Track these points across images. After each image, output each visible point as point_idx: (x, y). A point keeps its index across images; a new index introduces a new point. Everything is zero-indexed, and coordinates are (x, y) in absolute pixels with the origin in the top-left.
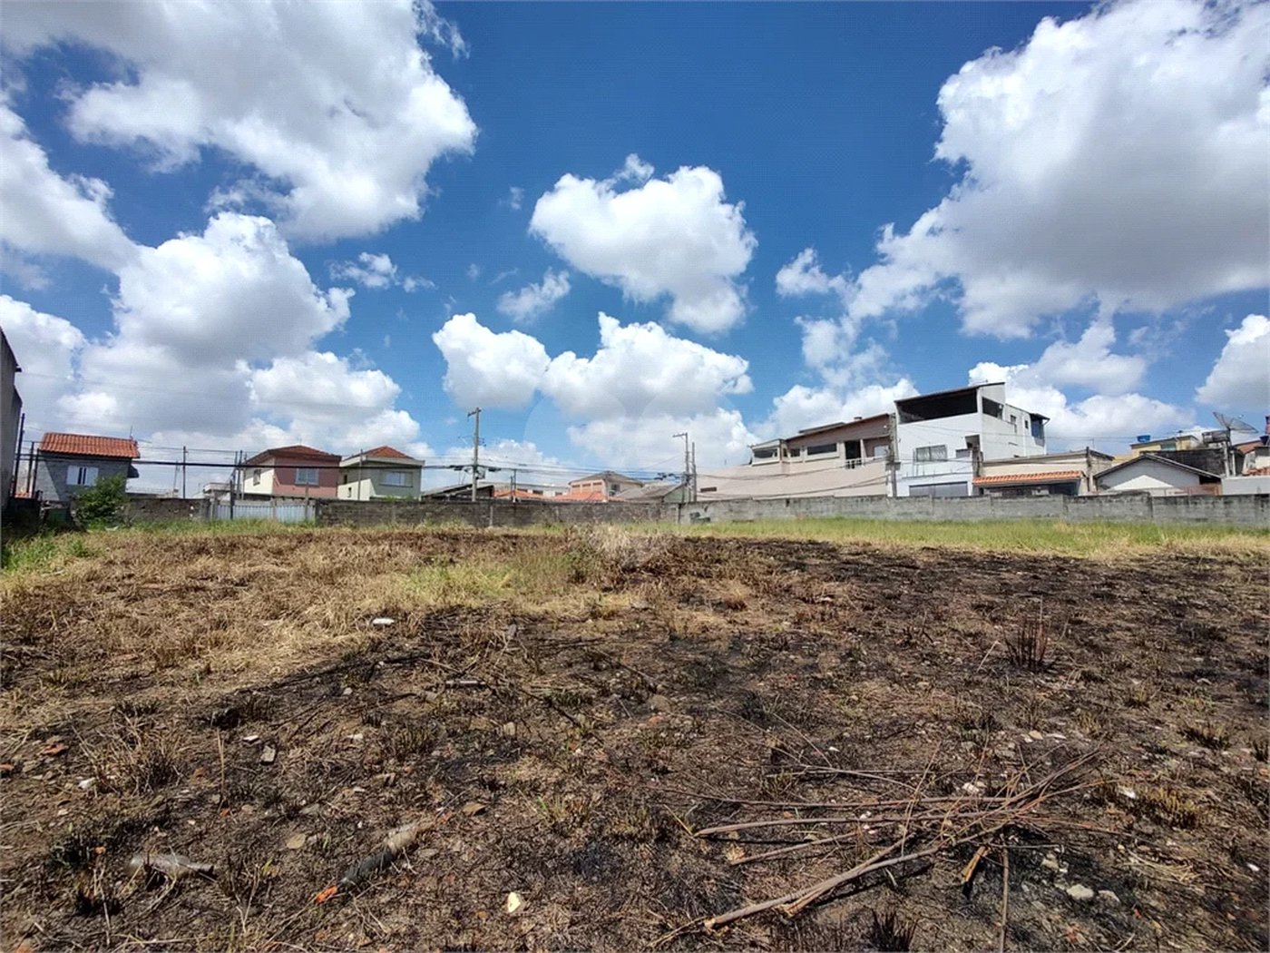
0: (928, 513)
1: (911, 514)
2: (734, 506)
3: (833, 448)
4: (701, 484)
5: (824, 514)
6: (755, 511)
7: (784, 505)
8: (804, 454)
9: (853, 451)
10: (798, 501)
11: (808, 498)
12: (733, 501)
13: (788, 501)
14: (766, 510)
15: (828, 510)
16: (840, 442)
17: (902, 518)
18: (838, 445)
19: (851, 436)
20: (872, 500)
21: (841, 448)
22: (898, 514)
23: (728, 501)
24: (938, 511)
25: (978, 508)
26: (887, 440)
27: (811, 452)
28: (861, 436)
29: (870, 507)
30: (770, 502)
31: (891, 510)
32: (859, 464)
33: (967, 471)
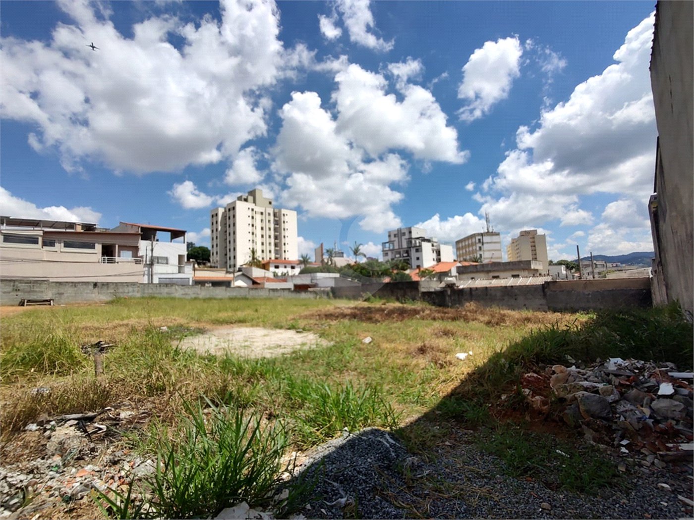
0: (198, 294)
1: (189, 294)
2: (21, 286)
3: (92, 247)
5: (130, 294)
6: (55, 291)
7: (91, 287)
9: (108, 252)
10: (107, 284)
11: (116, 283)
12: (21, 281)
13: (95, 285)
14: (69, 291)
15: (134, 291)
16: (99, 243)
17: (184, 296)
18: (96, 245)
19: (108, 241)
20: (167, 286)
21: (98, 248)
22: (183, 294)
23: (14, 281)
24: (203, 292)
25: (220, 292)
26: (135, 249)
27: (67, 245)
28: (117, 242)
29: (165, 290)
30: (74, 284)
31: (178, 292)
32: (111, 261)
33: (190, 273)
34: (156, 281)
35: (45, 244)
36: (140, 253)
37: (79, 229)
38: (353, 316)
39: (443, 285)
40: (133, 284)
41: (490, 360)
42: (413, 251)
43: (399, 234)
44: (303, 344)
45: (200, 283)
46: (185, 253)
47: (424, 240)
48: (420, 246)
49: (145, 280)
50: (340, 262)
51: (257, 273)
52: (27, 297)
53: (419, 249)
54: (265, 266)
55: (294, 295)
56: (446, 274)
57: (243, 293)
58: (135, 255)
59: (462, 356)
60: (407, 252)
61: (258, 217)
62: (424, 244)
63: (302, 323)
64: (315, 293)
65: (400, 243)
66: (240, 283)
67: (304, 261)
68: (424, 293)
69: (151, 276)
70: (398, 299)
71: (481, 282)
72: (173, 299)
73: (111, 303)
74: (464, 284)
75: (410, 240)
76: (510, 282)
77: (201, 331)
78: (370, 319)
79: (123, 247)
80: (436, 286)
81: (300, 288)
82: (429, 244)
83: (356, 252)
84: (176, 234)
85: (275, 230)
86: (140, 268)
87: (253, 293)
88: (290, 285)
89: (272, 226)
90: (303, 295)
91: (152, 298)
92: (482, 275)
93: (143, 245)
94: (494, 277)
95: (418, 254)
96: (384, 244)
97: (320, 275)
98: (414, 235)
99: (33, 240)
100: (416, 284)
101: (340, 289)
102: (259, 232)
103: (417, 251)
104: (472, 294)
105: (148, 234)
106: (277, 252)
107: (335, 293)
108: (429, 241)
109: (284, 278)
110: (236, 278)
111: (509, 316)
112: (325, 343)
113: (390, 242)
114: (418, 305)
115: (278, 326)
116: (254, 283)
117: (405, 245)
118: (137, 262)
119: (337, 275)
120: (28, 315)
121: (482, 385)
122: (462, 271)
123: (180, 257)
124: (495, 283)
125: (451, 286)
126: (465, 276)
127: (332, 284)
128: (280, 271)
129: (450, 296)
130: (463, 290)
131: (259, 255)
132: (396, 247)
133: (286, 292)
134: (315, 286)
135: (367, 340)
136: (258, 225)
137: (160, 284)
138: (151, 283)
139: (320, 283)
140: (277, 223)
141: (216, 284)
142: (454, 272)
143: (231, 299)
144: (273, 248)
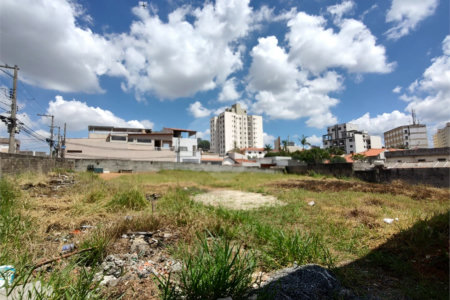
0: (203, 169)
1: (198, 169)
2: (120, 163)
3: (150, 141)
4: (68, 147)
5: (168, 168)
6: (133, 165)
8: (135, 142)
9: (157, 144)
10: (156, 163)
11: (162, 162)
12: (119, 160)
13: (152, 162)
14: (140, 166)
15: (170, 166)
16: (153, 140)
17: (196, 170)
19: (157, 138)
21: (153, 142)
23: (116, 160)
24: (206, 168)
25: (216, 168)
26: (170, 142)
27: (139, 141)
28: (162, 139)
29: (186, 166)
30: (142, 162)
31: (193, 168)
32: (159, 149)
33: (199, 156)
34: (181, 161)
35: (129, 140)
36: (174, 145)
37: (144, 132)
38: (301, 186)
39: (373, 166)
40: (169, 162)
41: (414, 226)
42: (347, 140)
43: (336, 129)
44: (267, 203)
45: (204, 162)
46: (196, 144)
47: (356, 132)
48: (353, 137)
49: (176, 160)
50: (292, 149)
51: (238, 156)
52: (122, 168)
53: (352, 139)
54: (242, 152)
55: (260, 171)
56: (376, 157)
57: (229, 169)
58: (171, 146)
59: (389, 220)
60: (342, 141)
61: (238, 121)
62: (356, 136)
63: (266, 189)
64: (275, 170)
65: (337, 135)
66: (228, 163)
67: (267, 148)
68: (357, 172)
69: (179, 157)
70: (335, 176)
71: (407, 164)
72: (190, 171)
73: (159, 172)
74: (392, 165)
75: (344, 133)
76: (437, 164)
77: (205, 191)
78: (313, 189)
79: (164, 142)
80: (366, 166)
81: (264, 167)
82: (361, 136)
83: (303, 142)
84: (192, 133)
85: (249, 129)
86: (173, 153)
87: (235, 169)
88: (258, 164)
89: (247, 126)
90: (267, 171)
91: (179, 170)
92: (409, 159)
93: (175, 140)
94: (420, 161)
95: (351, 143)
96: (324, 136)
97: (278, 158)
98: (348, 129)
99: (123, 139)
100: (350, 165)
101: (292, 167)
102: (238, 131)
103: (351, 140)
104: (398, 173)
105: (177, 134)
106: (250, 143)
107: (288, 170)
108: (360, 133)
109: (254, 160)
110: (225, 159)
111: (434, 192)
112: (281, 203)
113: (329, 135)
114: (352, 181)
115: (251, 190)
116: (236, 162)
117: (340, 137)
118: (172, 150)
119: (290, 158)
120: (122, 177)
121: (406, 244)
122: (389, 156)
123: (194, 147)
124: (421, 165)
125: (380, 167)
126: (392, 160)
127: (286, 164)
128: (252, 155)
129: (379, 175)
130: (390, 170)
131: (239, 145)
132: (334, 138)
133: (256, 169)
134: (274, 165)
135: (312, 203)
136: (238, 125)
137: (183, 163)
138: (178, 162)
139: (279, 163)
140: (250, 124)
141: (214, 163)
142: (382, 156)
143: (223, 172)
144: (247, 140)
